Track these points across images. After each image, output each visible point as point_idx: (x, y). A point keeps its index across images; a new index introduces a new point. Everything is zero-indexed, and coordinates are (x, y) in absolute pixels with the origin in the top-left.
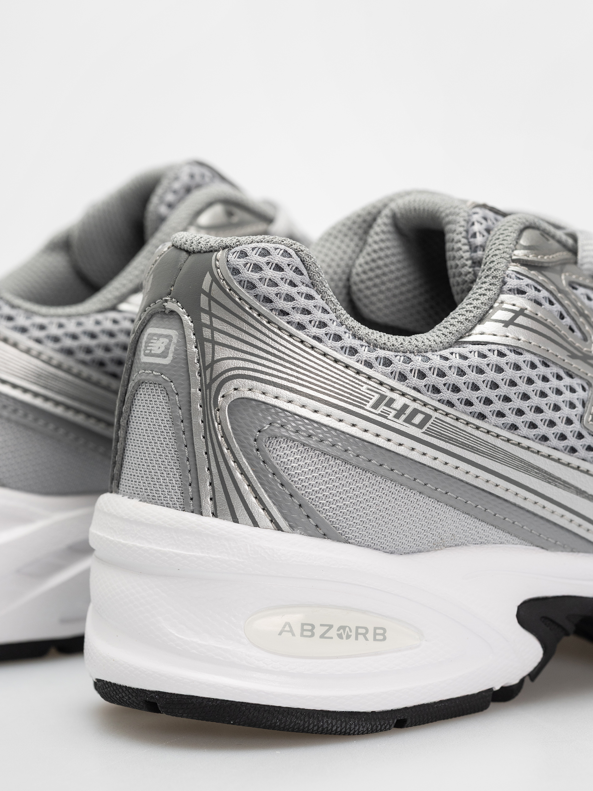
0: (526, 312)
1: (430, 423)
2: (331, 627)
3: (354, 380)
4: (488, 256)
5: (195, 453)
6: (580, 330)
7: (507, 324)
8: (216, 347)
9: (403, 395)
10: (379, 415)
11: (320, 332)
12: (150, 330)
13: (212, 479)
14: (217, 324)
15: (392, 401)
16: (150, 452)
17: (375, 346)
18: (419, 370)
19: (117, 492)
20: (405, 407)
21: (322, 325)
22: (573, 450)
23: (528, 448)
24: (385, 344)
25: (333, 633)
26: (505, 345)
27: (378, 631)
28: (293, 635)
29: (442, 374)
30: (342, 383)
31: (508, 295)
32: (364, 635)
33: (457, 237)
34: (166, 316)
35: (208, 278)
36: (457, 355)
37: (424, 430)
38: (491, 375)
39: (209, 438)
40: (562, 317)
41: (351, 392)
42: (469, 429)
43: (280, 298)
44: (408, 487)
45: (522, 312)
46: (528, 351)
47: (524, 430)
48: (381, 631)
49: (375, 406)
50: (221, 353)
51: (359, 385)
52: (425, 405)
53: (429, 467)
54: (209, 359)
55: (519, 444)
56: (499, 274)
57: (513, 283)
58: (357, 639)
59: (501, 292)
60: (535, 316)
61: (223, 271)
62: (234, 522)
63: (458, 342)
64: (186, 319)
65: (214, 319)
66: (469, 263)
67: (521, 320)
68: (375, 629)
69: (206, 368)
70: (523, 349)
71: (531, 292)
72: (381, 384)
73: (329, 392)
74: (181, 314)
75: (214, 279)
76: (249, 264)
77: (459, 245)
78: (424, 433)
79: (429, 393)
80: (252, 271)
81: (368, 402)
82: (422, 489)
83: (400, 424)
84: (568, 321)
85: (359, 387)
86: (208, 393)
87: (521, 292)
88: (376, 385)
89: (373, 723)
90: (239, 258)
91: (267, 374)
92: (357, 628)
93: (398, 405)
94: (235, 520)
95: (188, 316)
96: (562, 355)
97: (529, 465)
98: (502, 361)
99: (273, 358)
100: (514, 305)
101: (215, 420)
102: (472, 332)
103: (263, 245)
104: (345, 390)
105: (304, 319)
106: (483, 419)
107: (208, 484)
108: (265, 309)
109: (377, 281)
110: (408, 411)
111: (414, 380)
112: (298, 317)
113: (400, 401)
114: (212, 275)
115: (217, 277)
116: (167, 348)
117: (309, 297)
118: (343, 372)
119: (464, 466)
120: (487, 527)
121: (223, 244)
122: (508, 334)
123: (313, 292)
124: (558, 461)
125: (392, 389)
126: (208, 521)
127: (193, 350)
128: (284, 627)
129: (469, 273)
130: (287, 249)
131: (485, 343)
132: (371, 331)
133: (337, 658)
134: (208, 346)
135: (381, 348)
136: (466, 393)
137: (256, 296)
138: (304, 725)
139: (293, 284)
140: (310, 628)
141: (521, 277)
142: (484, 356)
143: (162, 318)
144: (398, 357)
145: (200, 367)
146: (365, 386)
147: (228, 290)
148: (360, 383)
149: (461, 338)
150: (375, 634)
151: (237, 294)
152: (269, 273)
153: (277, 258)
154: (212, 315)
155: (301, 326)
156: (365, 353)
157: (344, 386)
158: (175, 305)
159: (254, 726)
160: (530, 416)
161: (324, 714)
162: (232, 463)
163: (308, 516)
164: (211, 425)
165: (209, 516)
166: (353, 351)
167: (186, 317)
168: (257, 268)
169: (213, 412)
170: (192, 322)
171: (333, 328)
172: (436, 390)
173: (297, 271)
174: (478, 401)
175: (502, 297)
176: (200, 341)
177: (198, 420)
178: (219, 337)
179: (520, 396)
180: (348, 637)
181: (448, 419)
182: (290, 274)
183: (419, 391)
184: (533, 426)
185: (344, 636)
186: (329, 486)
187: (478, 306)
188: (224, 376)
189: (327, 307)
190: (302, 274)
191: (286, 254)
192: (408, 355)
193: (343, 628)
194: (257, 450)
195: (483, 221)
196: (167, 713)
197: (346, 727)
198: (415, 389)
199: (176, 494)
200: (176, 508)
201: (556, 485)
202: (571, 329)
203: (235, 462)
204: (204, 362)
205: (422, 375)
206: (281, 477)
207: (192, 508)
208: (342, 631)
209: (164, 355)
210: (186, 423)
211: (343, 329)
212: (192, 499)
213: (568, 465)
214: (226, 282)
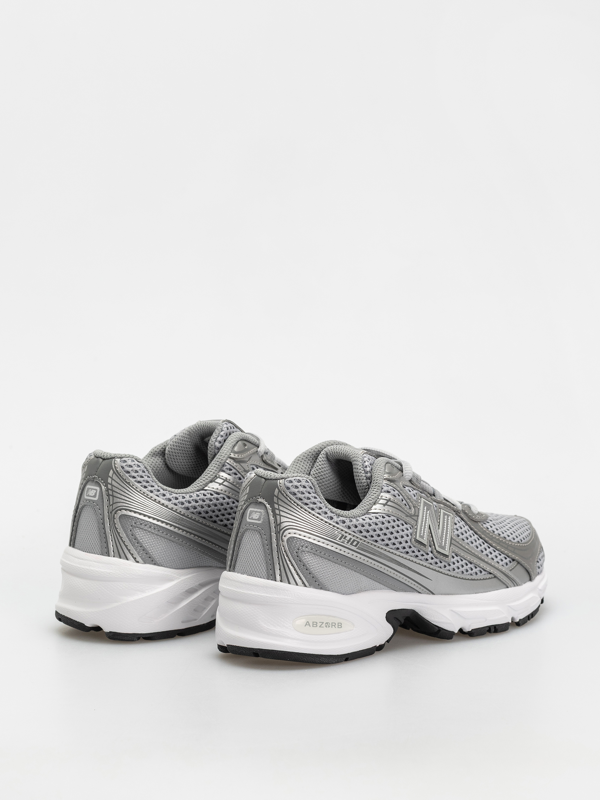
0: (391, 500)
1: (359, 545)
2: (323, 623)
3: (333, 529)
4: (375, 477)
5: (273, 557)
6: (408, 505)
7: (384, 505)
8: (281, 517)
9: (350, 534)
10: (341, 542)
11: (320, 511)
12: (250, 509)
13: (280, 568)
14: (281, 508)
15: (346, 537)
16: (252, 557)
17: (339, 515)
18: (355, 525)
19: (234, 572)
20: (351, 539)
21: (320, 508)
22: (407, 553)
23: (392, 553)
24: (342, 515)
25: (324, 625)
26: (384, 513)
27: (339, 624)
28: (310, 626)
29: (363, 526)
30: (328, 531)
31: (384, 493)
32: (334, 626)
33: (359, 468)
34: (258, 504)
35: (277, 490)
36: (368, 518)
37: (357, 547)
38: (380, 526)
39: (279, 552)
40: (402, 501)
41: (331, 534)
42: (372, 546)
43: (305, 498)
44: (351, 569)
45: (389, 500)
46: (392, 515)
47: (391, 546)
48: (340, 624)
49: (340, 539)
50: (283, 519)
51: (334, 531)
52: (357, 538)
53: (358, 561)
54: (278, 522)
55: (389, 551)
56: (380, 485)
57: (385, 488)
58: (332, 627)
59: (381, 492)
60: (394, 501)
61: (283, 487)
62: (289, 584)
63: (367, 513)
64: (268, 506)
65: (280, 506)
66: (365, 478)
67: (389, 503)
68: (338, 623)
69: (277, 525)
70: (390, 515)
71: (392, 492)
72: (342, 530)
73: (323, 534)
74: (265, 504)
75: (280, 491)
76: (293, 486)
77: (361, 471)
78: (357, 548)
79: (359, 533)
80: (295, 488)
81: (338, 537)
82: (355, 569)
83: (348, 545)
84: (404, 502)
85: (334, 532)
86: (279, 535)
87: (388, 492)
88: (340, 531)
89: (338, 659)
90: (289, 483)
91: (301, 527)
92: (332, 623)
93: (348, 538)
94: (289, 583)
95: (269, 505)
96: (403, 516)
97: (392, 559)
98: (384, 520)
99: (303, 522)
100: (386, 497)
101: (282, 545)
102: (372, 508)
103: (298, 478)
104: (330, 533)
105: (314, 506)
106: (376, 542)
107: (278, 569)
108: (299, 503)
109: (321, 481)
110: (351, 541)
111: (353, 528)
112: (312, 506)
113: (349, 537)
114: (278, 489)
115: (281, 490)
116: (260, 517)
117: (315, 498)
118: (329, 526)
119: (370, 561)
120: (376, 583)
121: (282, 477)
122: (385, 509)
123: (316, 496)
124: (402, 557)
125: (346, 532)
126: (278, 583)
127: (272, 518)
128: (307, 623)
129: (365, 482)
130: (307, 479)
131: (377, 513)
132: (337, 509)
133: (325, 635)
134: (278, 517)
135: (341, 516)
136: (372, 533)
137: (296, 498)
138: (314, 660)
139: (309, 493)
140: (316, 623)
141: (388, 486)
142: (378, 518)
143: (256, 504)
144: (347, 520)
145: (275, 525)
146: (337, 531)
147: (285, 496)
148: (335, 530)
149: (368, 511)
150: (338, 625)
151: (289, 497)
152: (301, 489)
153: (304, 483)
154: (279, 505)
155: (313, 509)
156: (335, 519)
157: (329, 532)
158: (263, 500)
159: (296, 661)
160: (393, 540)
161: (322, 656)
162: (288, 562)
163: (316, 581)
164: (280, 547)
165: (279, 582)
166: (332, 518)
167: (268, 505)
168: (297, 487)
169: (281, 542)
170: (270, 507)
171: (324, 509)
172: (361, 532)
173: (311, 488)
174: (364, 531)
175: (382, 494)
176: (275, 515)
177: (274, 545)
178: (282, 513)
179: (390, 533)
180: (329, 627)
181: (365, 543)
182: (308, 489)
183: (355, 533)
184: (394, 544)
185: (328, 626)
186: (323, 570)
187: (374, 498)
188: (285, 528)
189: (321, 501)
190: (312, 489)
191: (307, 481)
192: (351, 519)
193: (327, 623)
194: (297, 556)
195: (369, 461)
196: (262, 657)
197: (329, 661)
198: (353, 532)
199: (264, 573)
200: (264, 579)
201: (401, 567)
202: (405, 505)
203: (289, 561)
204: (277, 523)
205: (356, 527)
206: (306, 566)
207: (272, 578)
208: (327, 624)
209: (259, 519)
210: (269, 546)
211: (327, 509)
212: (271, 575)
213: (406, 558)
214: (285, 492)
